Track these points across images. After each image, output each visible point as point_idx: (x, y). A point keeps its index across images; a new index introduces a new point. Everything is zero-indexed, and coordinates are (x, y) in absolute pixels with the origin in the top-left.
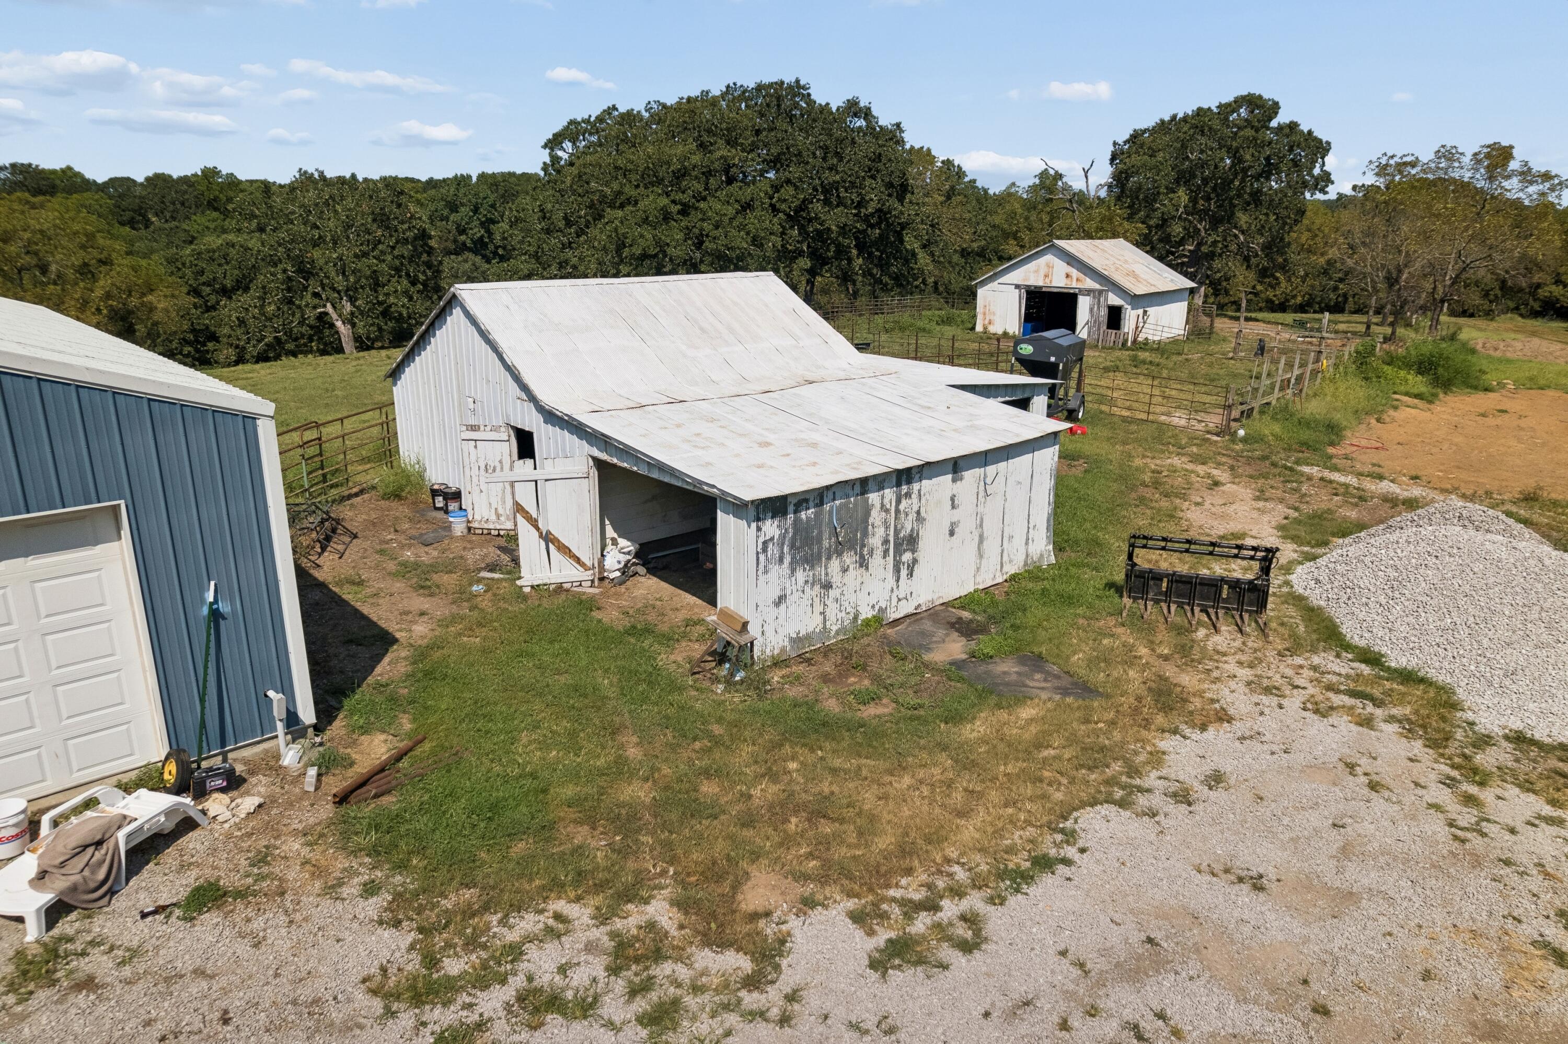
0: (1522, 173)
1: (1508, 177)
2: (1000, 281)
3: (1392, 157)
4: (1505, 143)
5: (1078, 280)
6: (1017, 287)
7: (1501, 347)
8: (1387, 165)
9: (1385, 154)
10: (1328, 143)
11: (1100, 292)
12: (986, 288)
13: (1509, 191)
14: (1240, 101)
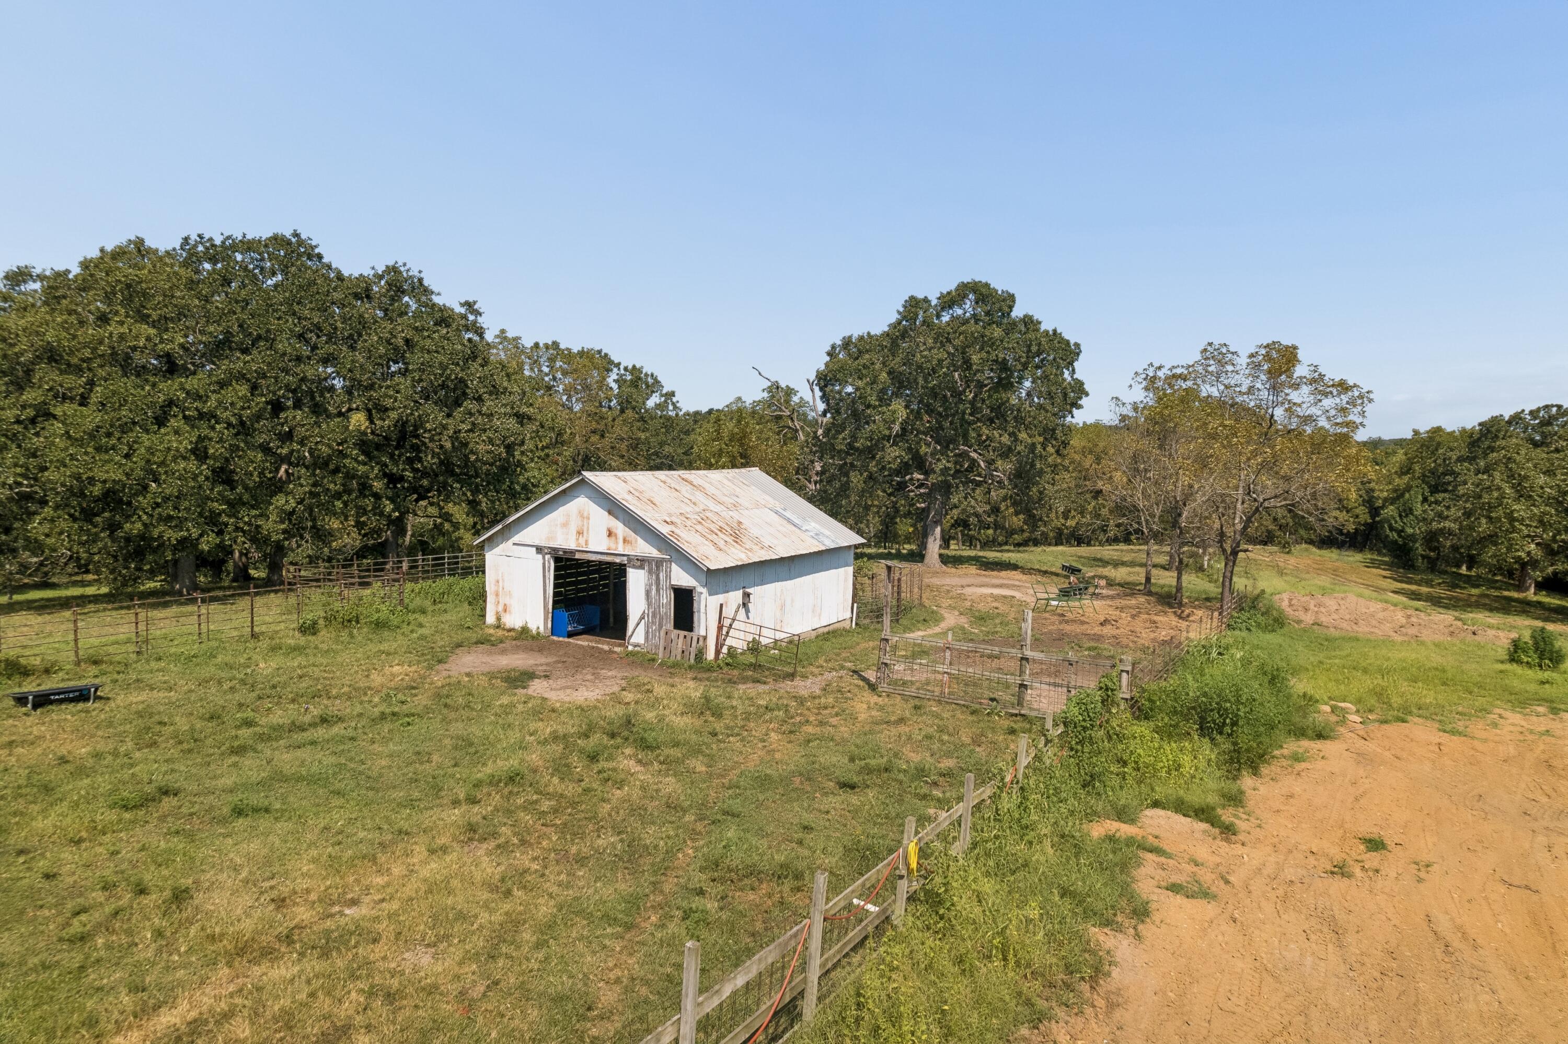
0: (1313, 381)
1: (1296, 386)
2: (517, 538)
3: (1160, 368)
4: (1286, 342)
5: (625, 541)
6: (539, 550)
7: (1312, 607)
8: (1154, 377)
9: (1151, 365)
10: (1077, 345)
11: (659, 563)
12: (498, 550)
13: (1300, 405)
14: (964, 290)
